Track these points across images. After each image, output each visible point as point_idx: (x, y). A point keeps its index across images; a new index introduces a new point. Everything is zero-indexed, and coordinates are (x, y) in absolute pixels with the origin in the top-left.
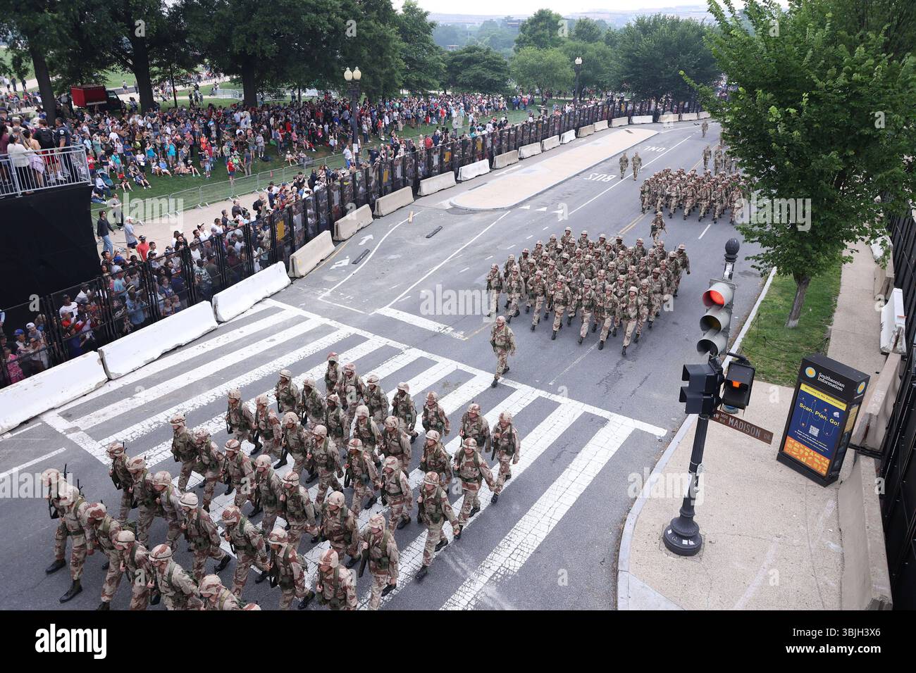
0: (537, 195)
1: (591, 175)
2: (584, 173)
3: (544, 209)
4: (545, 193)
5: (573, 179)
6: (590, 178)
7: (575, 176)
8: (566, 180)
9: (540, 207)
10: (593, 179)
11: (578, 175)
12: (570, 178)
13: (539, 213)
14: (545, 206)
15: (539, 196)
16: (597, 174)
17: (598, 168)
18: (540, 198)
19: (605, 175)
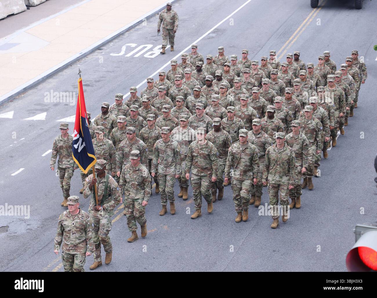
0: (25, 90)
1: (124, 48)
2: (111, 44)
3: (42, 116)
4: (40, 87)
5: (90, 57)
6: (122, 53)
7: (93, 51)
8: (78, 60)
9: (34, 112)
10: (128, 55)
11: (99, 48)
12: (85, 55)
13: (33, 125)
14: (42, 111)
15: (30, 92)
16: (133, 45)
17: (134, 34)
18: (32, 97)
19: (150, 46)
